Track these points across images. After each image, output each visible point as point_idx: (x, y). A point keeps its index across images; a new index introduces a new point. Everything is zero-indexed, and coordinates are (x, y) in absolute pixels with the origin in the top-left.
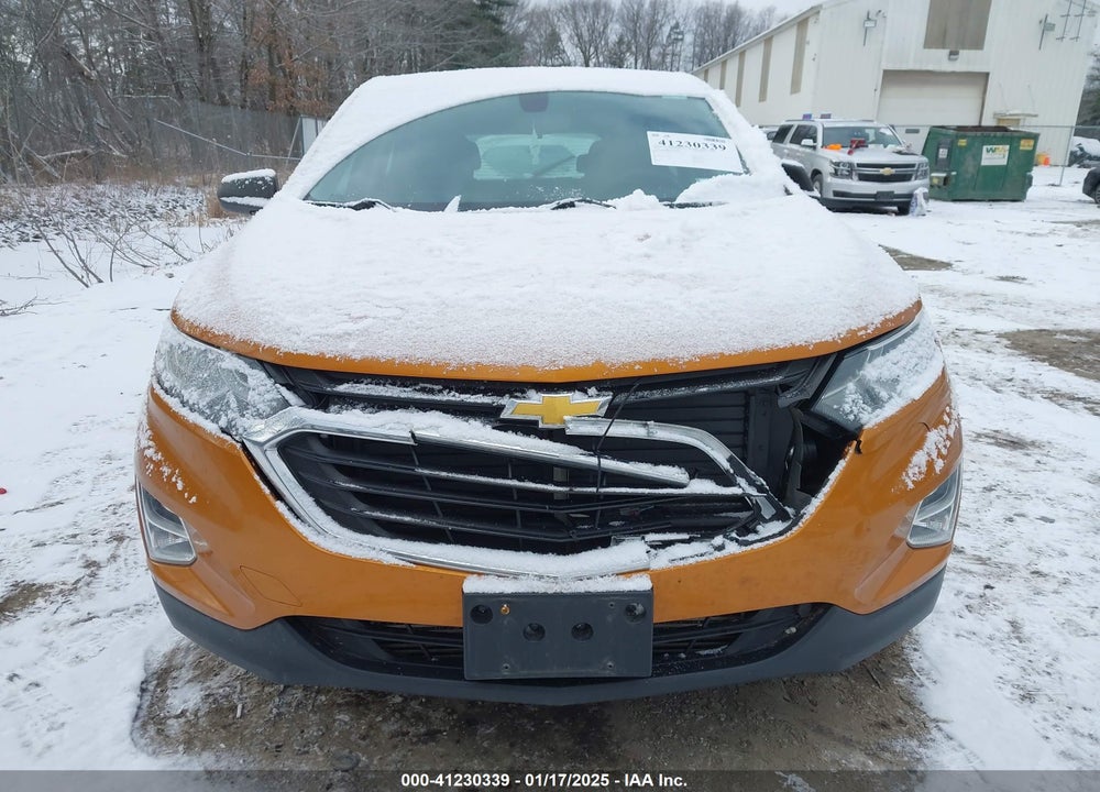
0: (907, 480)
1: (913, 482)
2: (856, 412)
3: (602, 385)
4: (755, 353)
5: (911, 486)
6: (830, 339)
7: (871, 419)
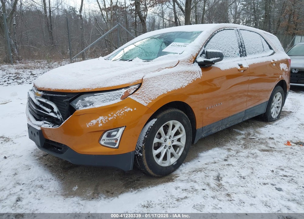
0: (87, 125)
1: (89, 126)
2: (78, 106)
3: (43, 91)
4: (63, 90)
5: (88, 126)
6: (77, 89)
7: (81, 108)
